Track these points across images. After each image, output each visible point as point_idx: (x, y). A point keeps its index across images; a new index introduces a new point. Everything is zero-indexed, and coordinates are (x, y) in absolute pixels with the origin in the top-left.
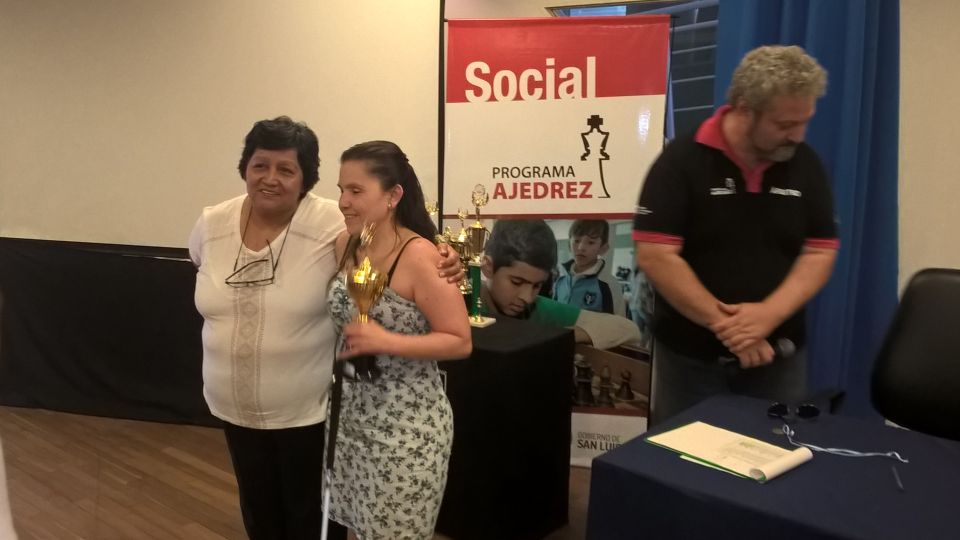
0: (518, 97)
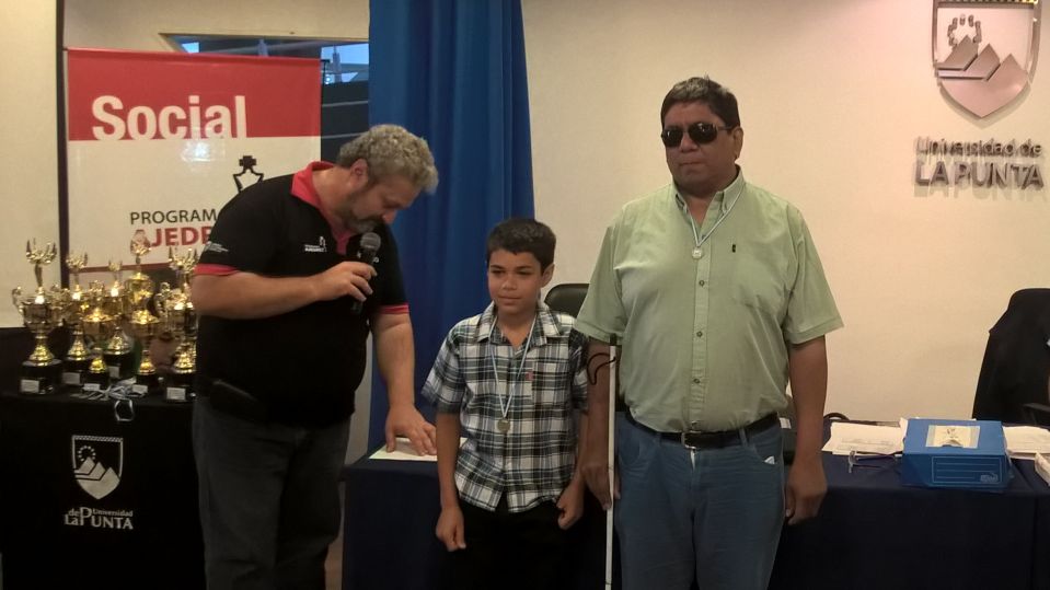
0: (158, 136)
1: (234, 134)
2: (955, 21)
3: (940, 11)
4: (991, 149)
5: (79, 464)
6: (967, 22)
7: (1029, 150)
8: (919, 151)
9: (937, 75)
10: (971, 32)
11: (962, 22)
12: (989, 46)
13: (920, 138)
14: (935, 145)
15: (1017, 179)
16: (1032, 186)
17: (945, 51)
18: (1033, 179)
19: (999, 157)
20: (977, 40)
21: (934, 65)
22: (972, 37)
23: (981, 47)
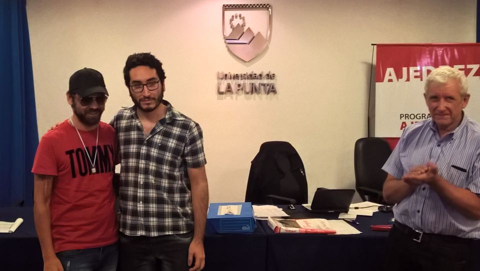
2: (233, 16)
3: (226, 12)
4: (252, 77)
6: (238, 17)
7: (270, 76)
8: (218, 78)
9: (225, 42)
10: (240, 22)
11: (236, 17)
12: (249, 28)
13: (218, 73)
14: (226, 75)
15: (265, 90)
16: (272, 93)
17: (229, 31)
18: (272, 90)
19: (256, 80)
20: (243, 26)
21: (224, 38)
22: (241, 24)
23: (245, 28)
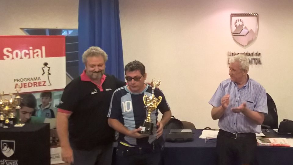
0: (21, 58)
1: (42, 57)
2: (236, 20)
3: (232, 18)
4: (248, 54)
5: (3, 148)
6: (240, 21)
7: (258, 54)
8: (228, 55)
9: (232, 35)
11: (238, 20)
12: (246, 27)
13: (228, 52)
14: (233, 54)
15: (255, 62)
16: (259, 64)
17: (234, 29)
18: (259, 62)
19: (250, 57)
21: (232, 32)
22: (241, 25)
